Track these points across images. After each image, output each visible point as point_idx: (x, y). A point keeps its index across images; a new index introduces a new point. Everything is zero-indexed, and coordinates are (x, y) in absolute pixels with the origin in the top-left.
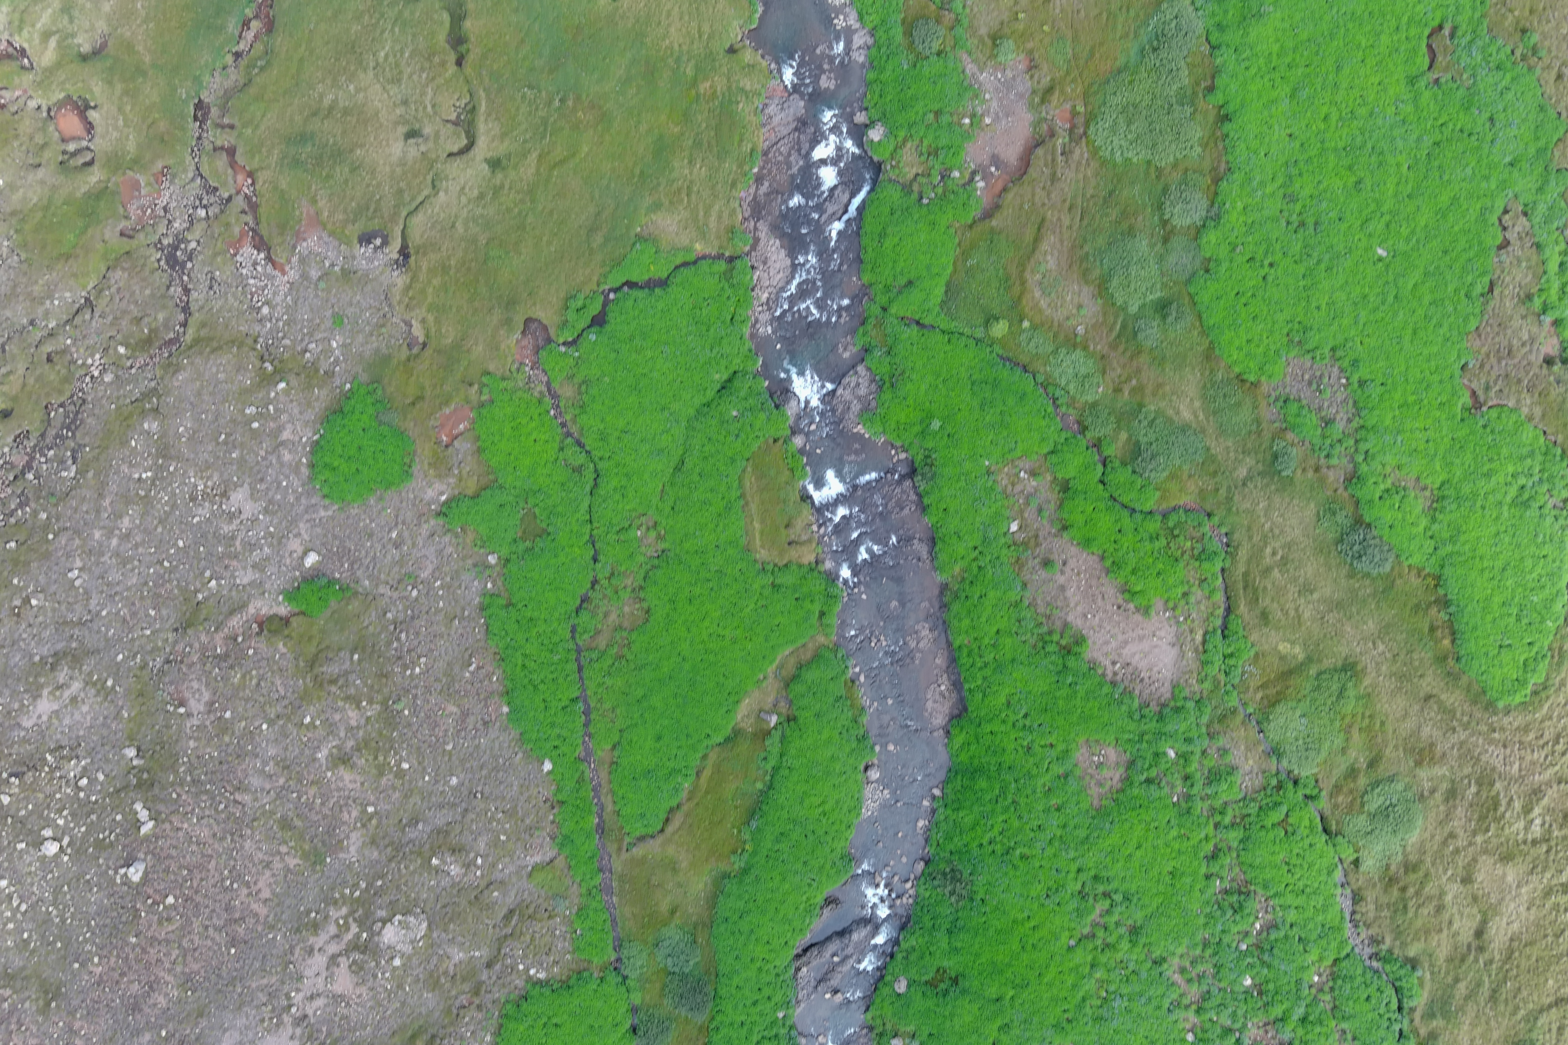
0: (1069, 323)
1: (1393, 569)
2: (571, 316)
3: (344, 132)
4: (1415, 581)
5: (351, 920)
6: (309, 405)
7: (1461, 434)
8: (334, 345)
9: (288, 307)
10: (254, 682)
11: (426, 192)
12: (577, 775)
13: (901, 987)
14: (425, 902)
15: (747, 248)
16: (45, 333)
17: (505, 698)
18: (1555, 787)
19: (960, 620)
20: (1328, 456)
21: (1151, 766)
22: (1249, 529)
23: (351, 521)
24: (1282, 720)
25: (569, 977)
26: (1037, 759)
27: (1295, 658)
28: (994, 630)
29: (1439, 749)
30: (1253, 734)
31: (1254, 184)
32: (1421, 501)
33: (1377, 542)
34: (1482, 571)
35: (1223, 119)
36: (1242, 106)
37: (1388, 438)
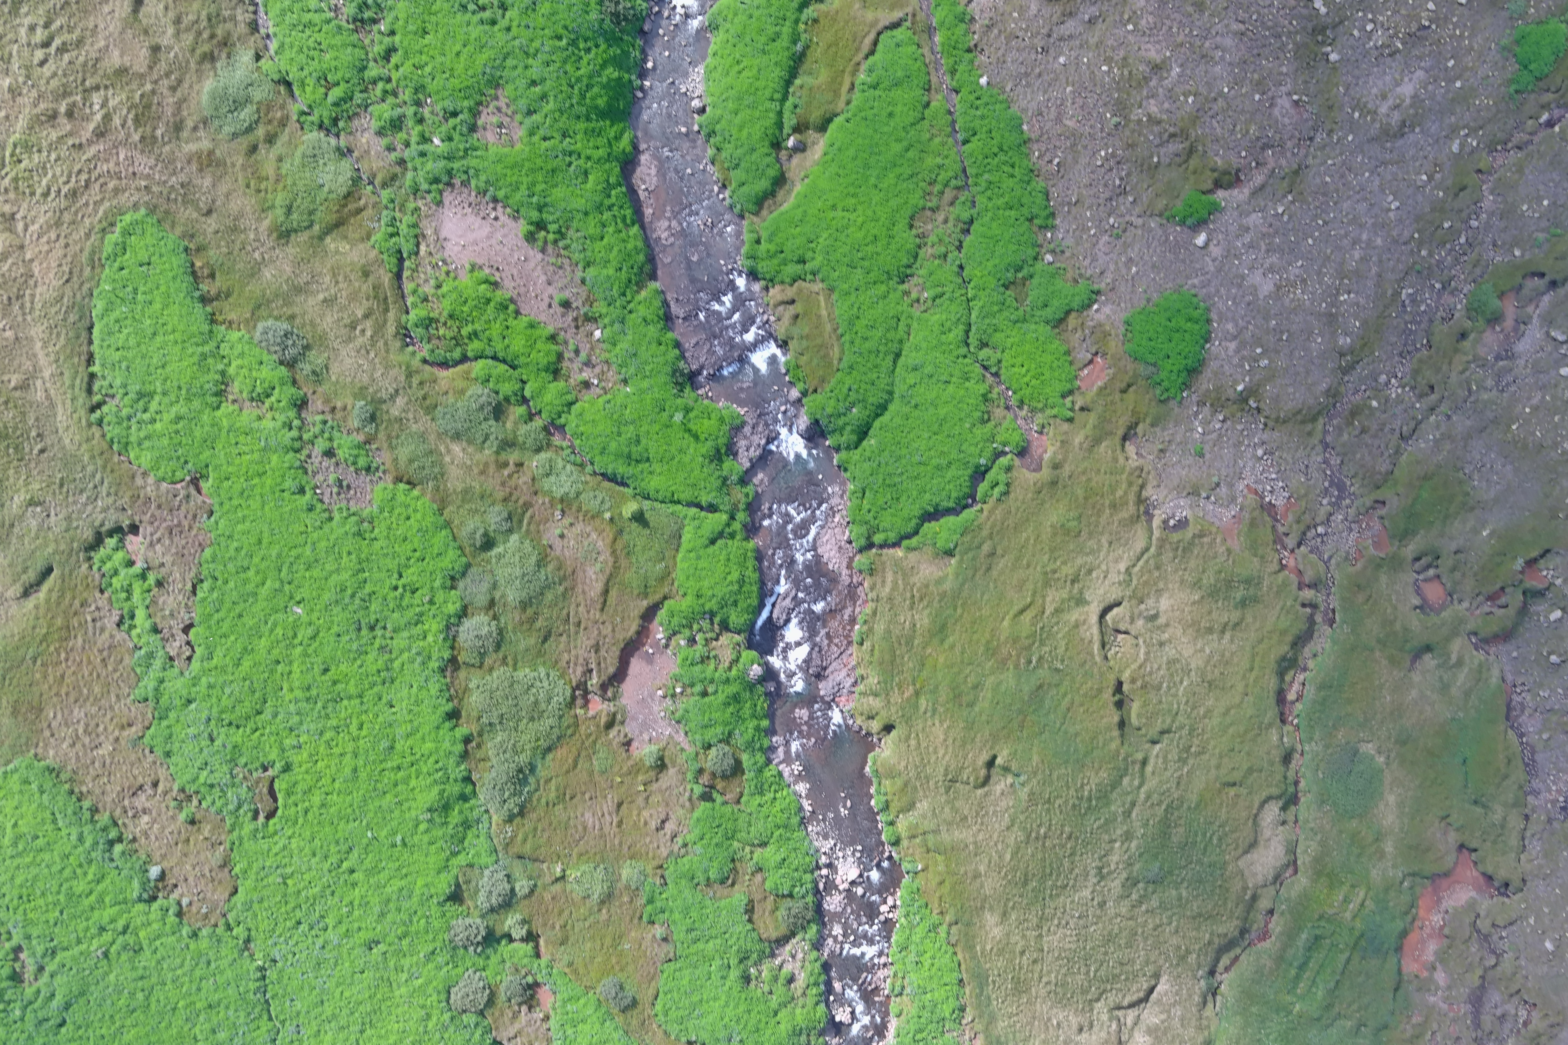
0: (569, 521)
1: (255, 327)
2: (1002, 478)
3: (1210, 613)
4: (232, 316)
6: (1216, 374)
7: (207, 453)
8: (1200, 430)
9: (1241, 458)
10: (1238, 128)
11: (1137, 569)
12: (957, 77)
15: (858, 557)
16: (1438, 410)
17: (1025, 137)
18: (84, 141)
19: (636, 248)
20: (325, 422)
21: (454, 128)
22: (387, 351)
23: (1172, 277)
24: (341, 179)
26: (556, 126)
27: (334, 240)
28: (605, 240)
29: (194, 167)
30: (364, 166)
31: (419, 659)
32: (236, 390)
33: (273, 349)
34: (174, 331)
35: (454, 715)
36: (438, 728)
37: (272, 443)
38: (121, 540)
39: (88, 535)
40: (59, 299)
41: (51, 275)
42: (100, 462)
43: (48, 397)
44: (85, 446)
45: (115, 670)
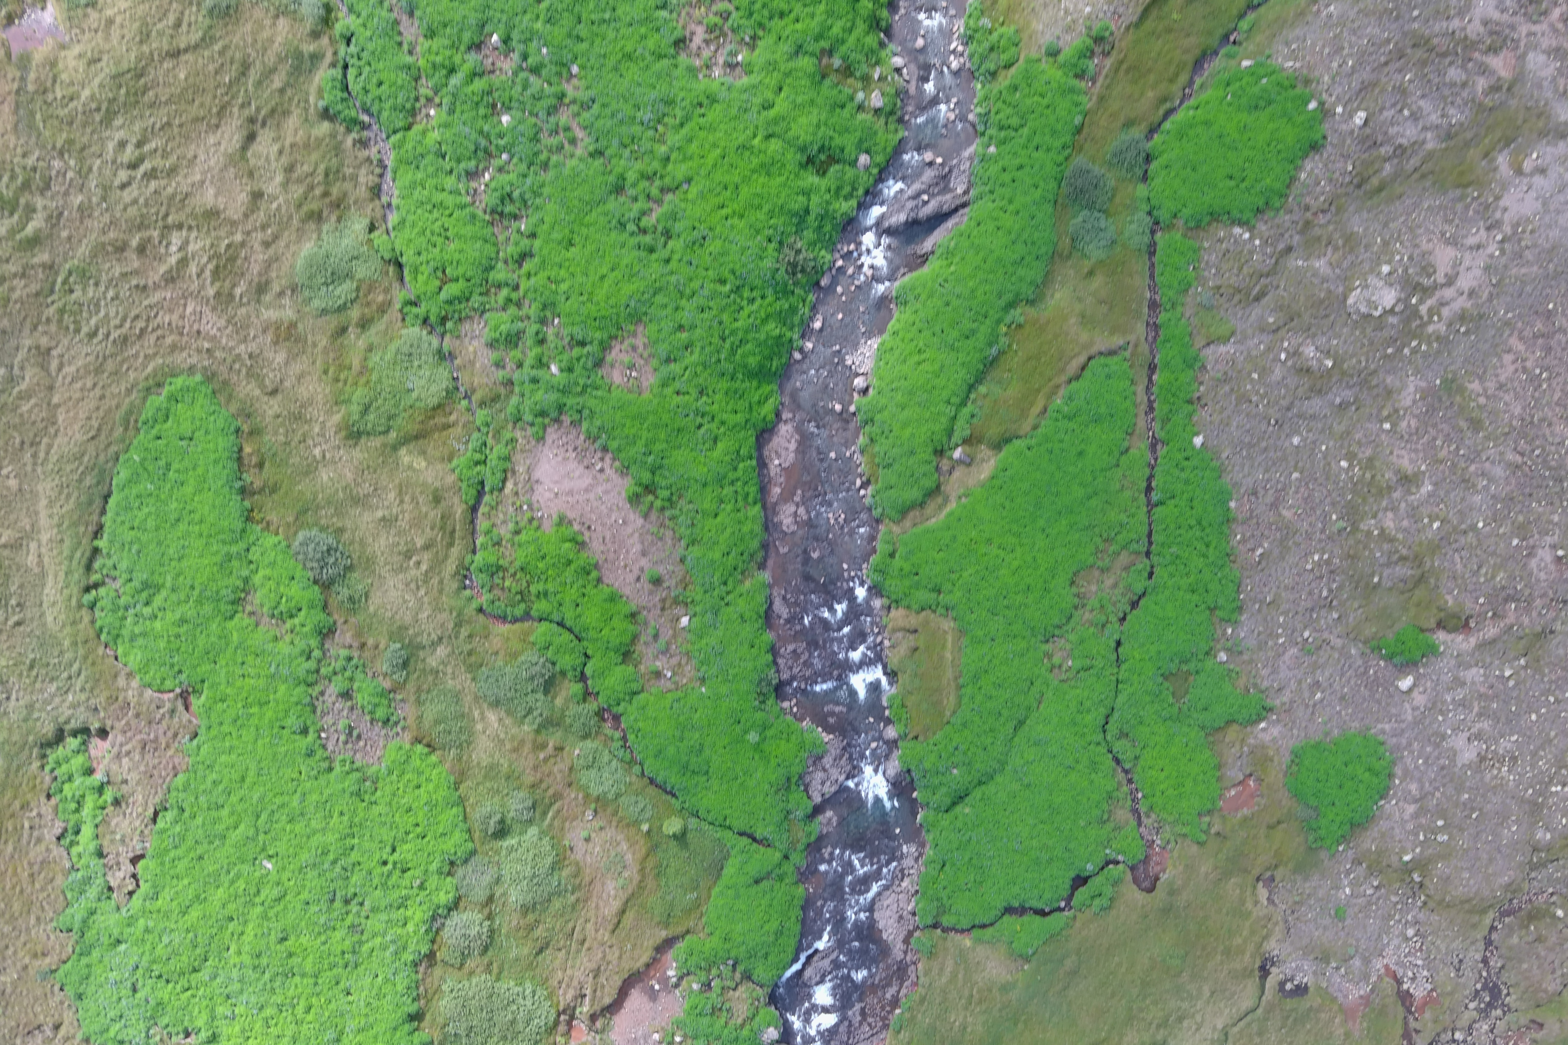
0: (601, 824)
1: (296, 533)
2: (1108, 891)
4: (273, 517)
5: (1426, 318)
6: (1383, 835)
7: (206, 667)
8: (1347, 890)
9: (1387, 933)
10: (1483, 571)
11: (1236, 1029)
12: (1168, 427)
13: (864, 159)
14: (1346, 324)
15: (917, 934)
17: (1231, 516)
18: (150, 283)
19: (752, 532)
20: (350, 659)
21: (578, 359)
22: (441, 592)
23: (1360, 715)
24: (434, 388)
25: (1209, 224)
26: (695, 381)
27: (410, 452)
28: (719, 519)
29: (269, 338)
30: (464, 378)
31: (392, 948)
32: (257, 601)
33: (309, 565)
34: (201, 521)
35: (416, 1017)
36: (395, 1029)
37: (284, 671)
38: (84, 743)
39: (48, 729)
40: (79, 457)
41: (76, 427)
42: (81, 652)
43: (40, 563)
44: (68, 630)
45: (43, 889)
